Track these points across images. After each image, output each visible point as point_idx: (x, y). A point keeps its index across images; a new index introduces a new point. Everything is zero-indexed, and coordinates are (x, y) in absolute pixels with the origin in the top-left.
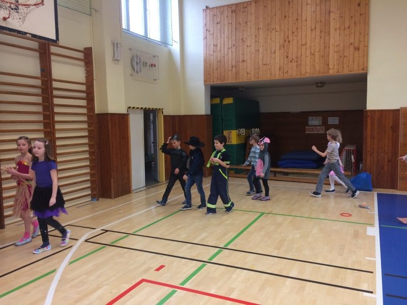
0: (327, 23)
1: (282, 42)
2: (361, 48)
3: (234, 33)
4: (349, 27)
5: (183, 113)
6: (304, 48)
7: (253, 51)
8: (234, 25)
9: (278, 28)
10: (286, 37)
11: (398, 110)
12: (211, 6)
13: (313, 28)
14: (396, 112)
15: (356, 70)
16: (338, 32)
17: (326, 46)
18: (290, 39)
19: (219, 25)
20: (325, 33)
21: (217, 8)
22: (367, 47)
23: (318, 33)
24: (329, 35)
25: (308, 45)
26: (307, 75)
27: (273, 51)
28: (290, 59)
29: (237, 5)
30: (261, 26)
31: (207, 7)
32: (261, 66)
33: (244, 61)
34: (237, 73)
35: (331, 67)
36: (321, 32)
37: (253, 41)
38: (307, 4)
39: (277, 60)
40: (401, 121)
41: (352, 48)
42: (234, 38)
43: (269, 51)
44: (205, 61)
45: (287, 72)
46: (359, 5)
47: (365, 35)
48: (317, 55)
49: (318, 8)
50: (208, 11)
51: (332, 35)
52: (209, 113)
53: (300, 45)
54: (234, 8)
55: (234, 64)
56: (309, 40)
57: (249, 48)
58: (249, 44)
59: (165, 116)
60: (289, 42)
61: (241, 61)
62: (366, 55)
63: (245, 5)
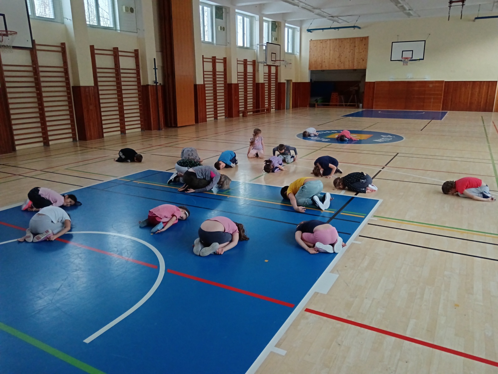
0: (354, 50)
1: (339, 56)
2: (365, 60)
3: (321, 50)
5: (299, 81)
6: (346, 58)
8: (321, 48)
9: (337, 51)
10: (340, 54)
11: (375, 82)
12: (313, 40)
13: (350, 51)
14: (374, 83)
15: (363, 68)
16: (357, 54)
17: (354, 59)
18: (342, 55)
19: (315, 47)
20: (353, 54)
21: (315, 40)
22: (367, 60)
23: (351, 53)
24: (355, 54)
25: (348, 58)
26: (347, 69)
27: (335, 59)
28: (341, 62)
29: (323, 40)
30: (331, 49)
31: (311, 40)
32: (331, 64)
34: (322, 67)
35: (355, 66)
37: (328, 54)
38: (348, 43)
39: (337, 61)
40: (376, 86)
41: (362, 60)
42: (321, 53)
44: (309, 61)
45: (340, 67)
46: (365, 45)
47: (366, 55)
48: (350, 62)
49: (352, 45)
50: (311, 41)
52: (310, 81)
54: (321, 41)
55: (321, 63)
56: (348, 56)
57: (327, 57)
59: (293, 83)
61: (323, 61)
62: (366, 63)
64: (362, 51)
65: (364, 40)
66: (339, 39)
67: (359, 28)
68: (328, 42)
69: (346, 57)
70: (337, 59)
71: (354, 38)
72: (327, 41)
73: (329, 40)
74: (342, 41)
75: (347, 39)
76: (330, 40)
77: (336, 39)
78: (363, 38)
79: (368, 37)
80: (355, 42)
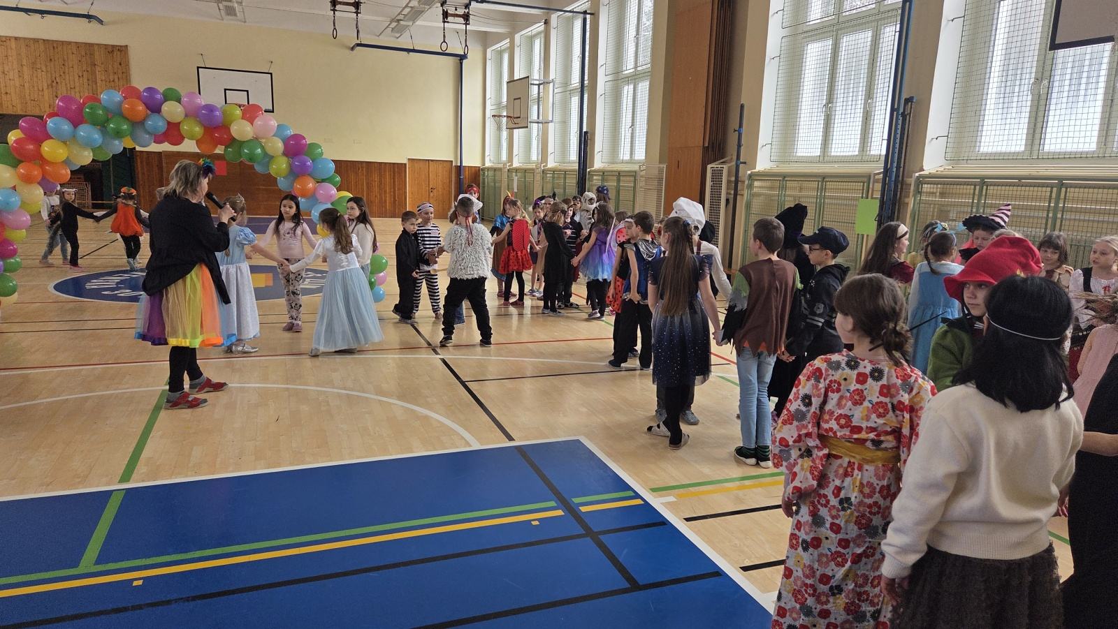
0: (94, 73)
1: (49, 82)
4: (113, 81)
7: (17, 84)
9: (44, 69)
10: (54, 78)
13: (80, 75)
14: (159, 154)
16: (104, 82)
18: (58, 80)
20: (92, 81)
23: (85, 80)
24: (96, 84)
25: (77, 90)
27: (41, 89)
30: (24, 62)
32: (29, 102)
33: (7, 93)
36: (88, 80)
37: (17, 76)
38: (73, 53)
39: (46, 98)
40: (164, 160)
43: (36, 88)
46: (120, 64)
49: (84, 59)
51: (98, 84)
53: (69, 88)
56: (77, 84)
57: (12, 82)
58: (11, 78)
60: (57, 83)
63: (4, 39)
64: (116, 77)
65: (116, 53)
66: (44, 40)
67: (101, 22)
68: (13, 44)
69: (71, 88)
70: (46, 92)
71: (91, 45)
72: (8, 41)
73: (13, 40)
74: (54, 48)
75: (69, 43)
76: (16, 38)
77: (36, 41)
78: (113, 46)
79: (127, 46)
80: (92, 54)
